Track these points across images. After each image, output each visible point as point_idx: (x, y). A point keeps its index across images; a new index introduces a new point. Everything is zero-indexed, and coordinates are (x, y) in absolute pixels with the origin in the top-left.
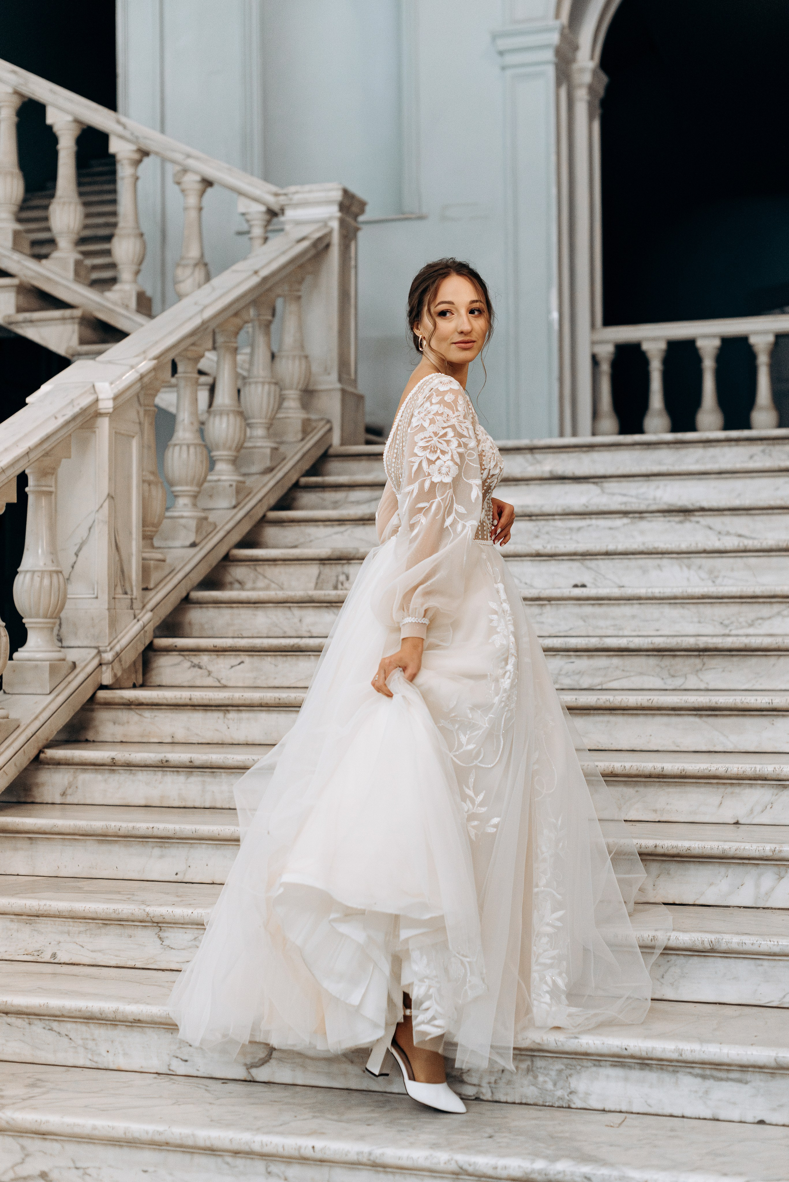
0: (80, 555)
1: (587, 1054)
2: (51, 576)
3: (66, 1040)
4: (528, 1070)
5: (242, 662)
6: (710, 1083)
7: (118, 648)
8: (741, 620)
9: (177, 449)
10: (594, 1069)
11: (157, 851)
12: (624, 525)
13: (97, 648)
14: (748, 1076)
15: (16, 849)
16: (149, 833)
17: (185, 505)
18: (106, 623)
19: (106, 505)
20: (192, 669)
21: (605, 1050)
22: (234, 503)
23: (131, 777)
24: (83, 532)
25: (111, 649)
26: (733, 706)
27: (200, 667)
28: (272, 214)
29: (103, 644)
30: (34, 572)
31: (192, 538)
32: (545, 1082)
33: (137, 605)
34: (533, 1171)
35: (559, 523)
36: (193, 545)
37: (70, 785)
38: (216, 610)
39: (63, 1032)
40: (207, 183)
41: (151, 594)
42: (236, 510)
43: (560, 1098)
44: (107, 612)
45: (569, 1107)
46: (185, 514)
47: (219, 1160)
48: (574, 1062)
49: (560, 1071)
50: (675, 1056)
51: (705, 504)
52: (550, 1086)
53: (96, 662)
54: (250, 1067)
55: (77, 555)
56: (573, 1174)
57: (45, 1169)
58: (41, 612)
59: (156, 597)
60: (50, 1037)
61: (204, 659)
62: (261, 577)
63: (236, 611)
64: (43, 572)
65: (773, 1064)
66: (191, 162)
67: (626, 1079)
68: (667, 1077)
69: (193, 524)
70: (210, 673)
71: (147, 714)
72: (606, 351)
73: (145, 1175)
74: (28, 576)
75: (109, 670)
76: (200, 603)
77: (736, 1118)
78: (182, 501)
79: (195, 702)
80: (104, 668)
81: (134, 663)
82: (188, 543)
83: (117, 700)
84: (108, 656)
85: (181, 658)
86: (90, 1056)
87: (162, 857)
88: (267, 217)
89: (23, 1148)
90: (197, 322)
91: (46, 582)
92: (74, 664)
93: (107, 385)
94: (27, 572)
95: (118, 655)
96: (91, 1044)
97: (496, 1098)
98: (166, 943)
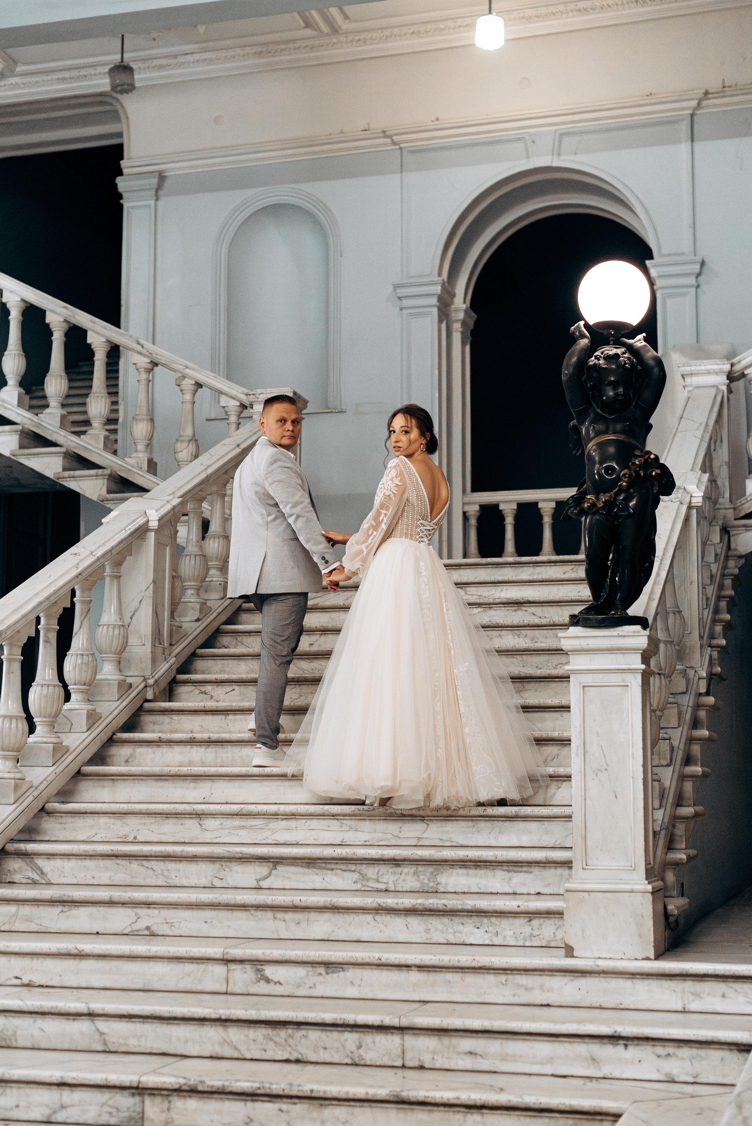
0: (134, 618)
1: (446, 861)
2: (119, 628)
3: (151, 871)
4: (415, 873)
5: (234, 690)
6: (511, 874)
7: (156, 677)
8: (549, 665)
9: (188, 557)
10: (450, 870)
11: (192, 785)
13: (144, 676)
14: (532, 869)
15: (103, 787)
16: (189, 773)
17: (193, 594)
18: (150, 662)
19: (152, 586)
20: (201, 694)
21: (456, 857)
22: (222, 596)
23: (171, 749)
24: (136, 603)
25: (153, 677)
26: (538, 705)
27: (206, 694)
28: (243, 407)
29: (148, 673)
30: (109, 625)
31: (197, 615)
32: (424, 879)
33: (167, 652)
34: (417, 904)
36: (198, 620)
37: (131, 756)
38: (213, 661)
39: (150, 867)
40: (199, 385)
41: (175, 647)
42: (223, 600)
43: (432, 887)
44: (150, 654)
45: (437, 892)
46: (192, 600)
47: (248, 913)
48: (440, 867)
49: (432, 873)
50: (493, 858)
51: (531, 599)
52: (426, 881)
53: (143, 685)
54: (258, 881)
55: (131, 618)
56: (437, 904)
57: (149, 924)
58: (113, 649)
59: (177, 650)
60: (142, 869)
61: (209, 688)
62: (240, 644)
63: (226, 662)
64: (114, 625)
65: (544, 860)
66: (188, 371)
67: (467, 875)
68: (489, 873)
69: (198, 606)
70: (212, 697)
71: (176, 717)
72: (474, 510)
73: (206, 924)
74: (105, 627)
75: (152, 690)
76: (203, 657)
77: (525, 892)
78: (190, 592)
79: (207, 708)
80: (148, 689)
81: (164, 689)
82: (194, 619)
83: (156, 709)
84: (151, 681)
85: (193, 687)
86: (165, 880)
87: (195, 788)
88: (239, 409)
89: (136, 914)
90: (204, 475)
91: (117, 632)
92: (131, 684)
93: (154, 511)
94: (104, 625)
95: (156, 681)
96: (166, 873)
97: (397, 889)
98: (204, 827)
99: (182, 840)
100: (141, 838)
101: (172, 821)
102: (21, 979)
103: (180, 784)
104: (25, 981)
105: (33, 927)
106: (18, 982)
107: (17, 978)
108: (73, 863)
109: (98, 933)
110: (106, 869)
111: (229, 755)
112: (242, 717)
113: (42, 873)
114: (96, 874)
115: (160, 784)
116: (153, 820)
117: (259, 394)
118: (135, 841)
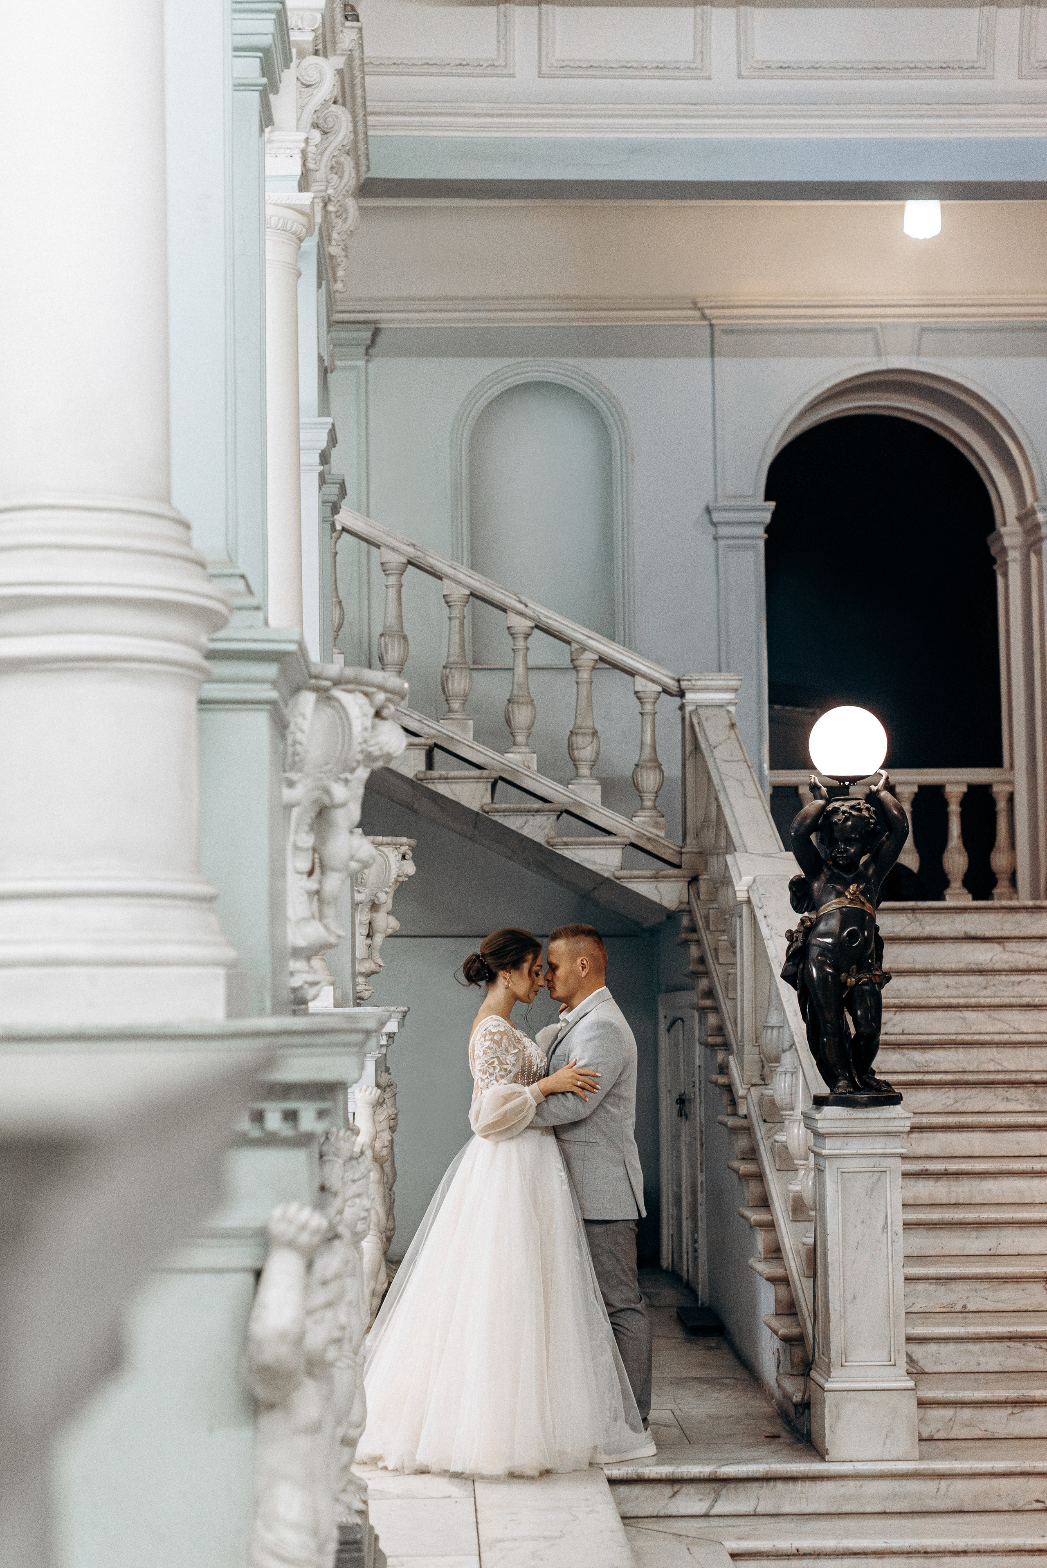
99: (1024, 1308)
100: (971, 1307)
101: (1009, 1286)
102: (1043, 1502)
103: (958, 1233)
105: (977, 1433)
106: (1039, 1506)
107: (1037, 1501)
108: (952, 1347)
110: (994, 1352)
111: (966, 1188)
112: (931, 1135)
113: (916, 1361)
114: (982, 1360)
115: (932, 1233)
116: (986, 1286)
117: (696, 680)
118: (964, 1311)
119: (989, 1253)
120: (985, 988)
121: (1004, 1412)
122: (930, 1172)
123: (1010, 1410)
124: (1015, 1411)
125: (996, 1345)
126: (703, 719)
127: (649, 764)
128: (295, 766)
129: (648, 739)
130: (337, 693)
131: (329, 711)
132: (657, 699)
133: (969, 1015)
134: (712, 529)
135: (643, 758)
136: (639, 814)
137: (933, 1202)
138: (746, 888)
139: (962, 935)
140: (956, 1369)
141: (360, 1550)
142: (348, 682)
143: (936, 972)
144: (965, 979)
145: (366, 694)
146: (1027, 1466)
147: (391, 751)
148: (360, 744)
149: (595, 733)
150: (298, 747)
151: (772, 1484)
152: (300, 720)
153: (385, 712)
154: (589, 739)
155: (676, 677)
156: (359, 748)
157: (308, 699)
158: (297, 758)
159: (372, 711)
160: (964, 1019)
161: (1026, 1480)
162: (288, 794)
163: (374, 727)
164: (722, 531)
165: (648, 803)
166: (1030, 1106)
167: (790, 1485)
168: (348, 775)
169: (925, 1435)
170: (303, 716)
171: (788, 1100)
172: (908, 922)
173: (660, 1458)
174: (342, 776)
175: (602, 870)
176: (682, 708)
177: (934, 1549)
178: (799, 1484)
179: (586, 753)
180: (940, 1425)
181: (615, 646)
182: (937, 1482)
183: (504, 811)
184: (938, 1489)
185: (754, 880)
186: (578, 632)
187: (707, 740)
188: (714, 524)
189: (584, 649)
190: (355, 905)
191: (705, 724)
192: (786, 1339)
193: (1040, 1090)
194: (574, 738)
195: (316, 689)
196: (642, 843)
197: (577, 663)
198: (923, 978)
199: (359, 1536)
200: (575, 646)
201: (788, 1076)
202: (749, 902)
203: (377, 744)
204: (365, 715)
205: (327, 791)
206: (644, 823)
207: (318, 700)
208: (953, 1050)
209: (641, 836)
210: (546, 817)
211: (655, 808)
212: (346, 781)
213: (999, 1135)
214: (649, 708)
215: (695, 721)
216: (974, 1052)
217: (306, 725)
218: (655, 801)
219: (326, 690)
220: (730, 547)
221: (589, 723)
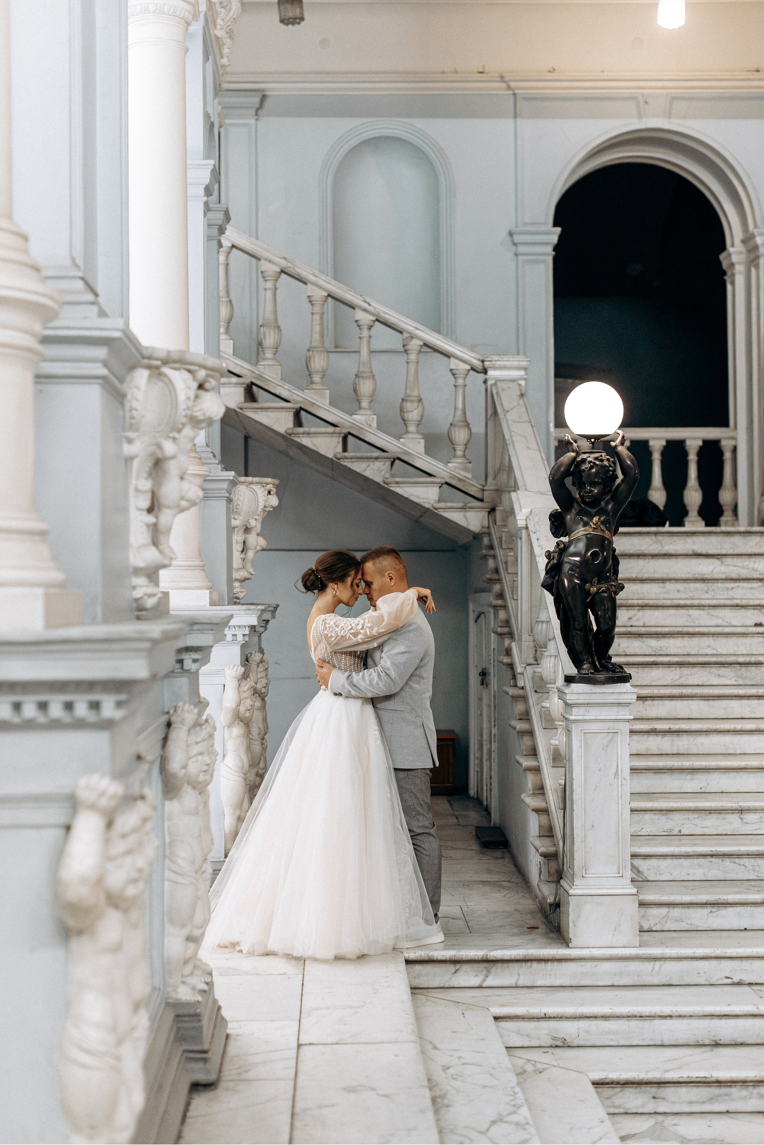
3: (743, 867)
11: (689, 777)
12: (759, 587)
35: (720, 585)
39: (742, 863)
87: (691, 779)
96: (757, 869)
98: (744, 821)
99: (724, 833)
100: (685, 831)
101: (714, 816)
102: (731, 978)
103: (677, 776)
104: (736, 980)
105: (684, 926)
106: (729, 981)
107: (727, 977)
108: (668, 862)
109: (746, 929)
110: (700, 866)
111: (685, 743)
112: (660, 702)
113: (639, 871)
114: (691, 871)
115: (658, 776)
116: (696, 816)
117: (496, 361)
118: (680, 835)
119: (699, 791)
120: (707, 592)
121: (705, 911)
122: (658, 730)
123: (709, 909)
124: (714, 910)
125: (701, 861)
126: (500, 389)
127: (460, 424)
128: (134, 427)
129: (460, 405)
130: (166, 370)
131: (160, 384)
132: (467, 375)
133: (694, 612)
134: (514, 248)
135: (456, 419)
136: (453, 461)
137: (660, 753)
138: (525, 518)
139: (691, 552)
140: (671, 878)
141: (199, 1021)
142: (175, 362)
143: (670, 580)
144: (692, 586)
145: (189, 371)
146: (719, 952)
147: (212, 416)
148: (184, 410)
149: (420, 400)
150: (134, 413)
151: (529, 964)
152: (135, 390)
153: (207, 386)
154: (415, 405)
155: (481, 359)
156: (184, 414)
157: (142, 375)
158: (134, 421)
159: (196, 385)
160: (690, 616)
161: (719, 962)
162: (128, 449)
163: (197, 397)
164: (521, 249)
165: (459, 453)
166: (736, 681)
167: (543, 965)
168: (176, 435)
169: (646, 928)
170: (138, 388)
171: (552, 677)
172: (652, 543)
173: (447, 945)
174: (171, 435)
175: (425, 502)
176: (485, 382)
177: (647, 1014)
178: (549, 964)
179: (413, 415)
180: (657, 920)
181: (436, 335)
182: (653, 962)
183: (351, 458)
184: (653, 968)
185: (531, 512)
186: (407, 324)
187: (502, 405)
188: (515, 244)
189: (412, 337)
190: (231, 530)
191: (502, 394)
192: (545, 855)
193: (743, 669)
194: (405, 404)
195: (149, 367)
196: (454, 482)
197: (407, 347)
198: (661, 585)
199: (199, 1011)
200: (406, 335)
201: (553, 658)
202: (527, 528)
203: (200, 410)
204: (188, 388)
205: (159, 447)
206: (456, 468)
207: (150, 377)
208: (680, 638)
209: (453, 477)
210: (382, 463)
211: (464, 456)
212: (174, 439)
213: (712, 703)
214: (460, 381)
215: (494, 392)
216: (696, 641)
217: (140, 395)
218: (464, 451)
219: (157, 368)
220: (528, 262)
221: (416, 393)
